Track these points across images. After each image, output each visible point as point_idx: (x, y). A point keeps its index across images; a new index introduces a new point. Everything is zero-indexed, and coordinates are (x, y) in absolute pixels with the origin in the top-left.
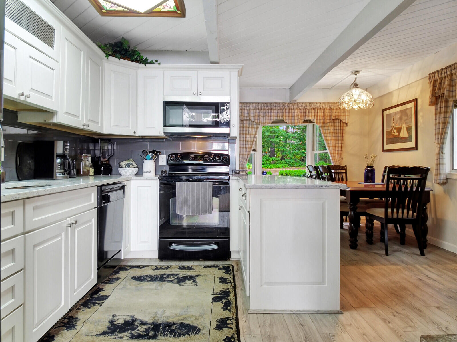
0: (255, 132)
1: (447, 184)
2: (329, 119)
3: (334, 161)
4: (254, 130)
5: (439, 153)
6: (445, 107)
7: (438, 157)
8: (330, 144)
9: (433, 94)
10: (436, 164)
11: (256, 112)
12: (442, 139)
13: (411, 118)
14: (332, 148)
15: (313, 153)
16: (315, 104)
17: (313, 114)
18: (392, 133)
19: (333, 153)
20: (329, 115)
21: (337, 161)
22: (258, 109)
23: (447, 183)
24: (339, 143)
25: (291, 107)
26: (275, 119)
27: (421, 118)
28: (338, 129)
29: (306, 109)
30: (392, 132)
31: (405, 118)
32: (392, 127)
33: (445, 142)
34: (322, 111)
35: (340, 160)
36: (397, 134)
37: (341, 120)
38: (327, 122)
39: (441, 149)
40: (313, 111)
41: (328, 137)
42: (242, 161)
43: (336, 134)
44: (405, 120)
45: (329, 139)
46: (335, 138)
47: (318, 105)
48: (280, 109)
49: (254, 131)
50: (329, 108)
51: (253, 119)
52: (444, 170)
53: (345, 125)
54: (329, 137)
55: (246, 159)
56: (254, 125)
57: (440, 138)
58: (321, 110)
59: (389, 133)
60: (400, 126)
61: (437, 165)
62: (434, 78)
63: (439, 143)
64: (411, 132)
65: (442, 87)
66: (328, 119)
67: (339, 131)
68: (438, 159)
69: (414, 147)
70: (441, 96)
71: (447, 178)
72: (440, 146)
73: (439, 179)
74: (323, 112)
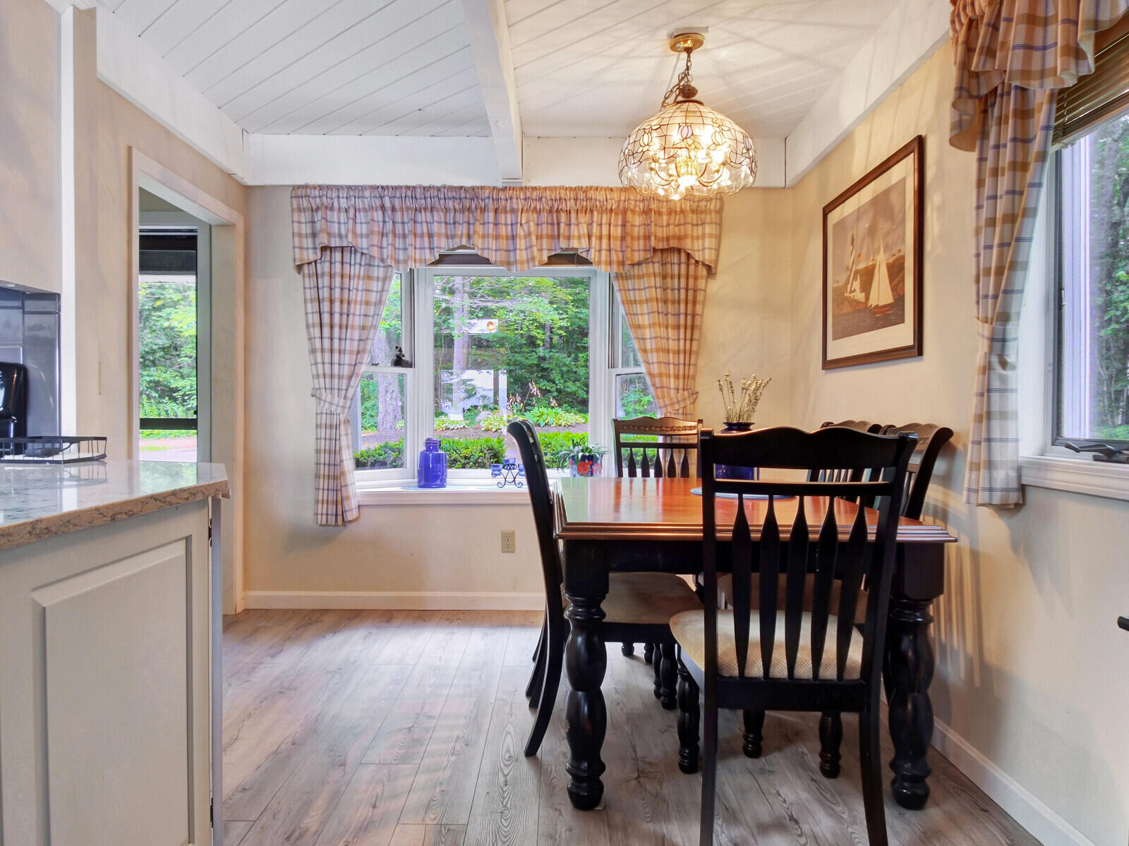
0: (379, 294)
1: (1024, 513)
2: (642, 247)
3: (662, 404)
4: (375, 286)
5: (990, 363)
6: (1014, 140)
7: (983, 386)
8: (648, 342)
9: (965, 85)
10: (976, 415)
11: (373, 220)
12: (1001, 295)
13: (903, 220)
14: (655, 354)
15: (610, 375)
16: (591, 194)
17: (584, 229)
18: (847, 295)
19: (660, 375)
20: (642, 233)
21: (672, 404)
22: (383, 208)
23: (1024, 504)
24: (682, 336)
25: (503, 202)
26: (443, 245)
27: (935, 216)
28: (676, 286)
29: (558, 211)
30: (849, 290)
31: (884, 226)
32: (848, 269)
33: (1013, 310)
34: (616, 220)
35: (684, 400)
36: (860, 296)
37: (688, 255)
38: (636, 259)
39: (998, 343)
40: (583, 219)
41: (642, 314)
42: (328, 400)
43: (670, 305)
44: (886, 235)
45: (647, 323)
46: (667, 319)
47: (601, 196)
48: (462, 211)
49: (377, 292)
50: (642, 208)
51: (365, 246)
52: (1011, 445)
53: (702, 271)
54: (646, 317)
55: (343, 392)
56: (376, 268)
57: (991, 293)
58: (613, 214)
59: (840, 292)
60: (871, 263)
61: (979, 419)
62: (969, 9)
63: (990, 316)
64: (903, 281)
65: (1000, 39)
66: (639, 250)
67: (683, 292)
68: (986, 392)
69: (911, 343)
70: (999, 91)
71: (1024, 482)
72: (993, 331)
73: (987, 486)
74: (620, 223)
